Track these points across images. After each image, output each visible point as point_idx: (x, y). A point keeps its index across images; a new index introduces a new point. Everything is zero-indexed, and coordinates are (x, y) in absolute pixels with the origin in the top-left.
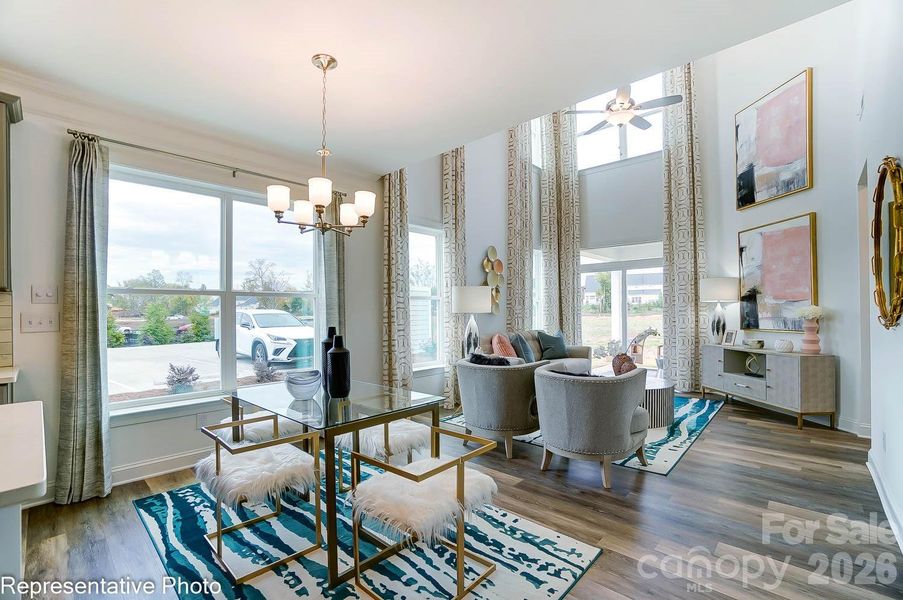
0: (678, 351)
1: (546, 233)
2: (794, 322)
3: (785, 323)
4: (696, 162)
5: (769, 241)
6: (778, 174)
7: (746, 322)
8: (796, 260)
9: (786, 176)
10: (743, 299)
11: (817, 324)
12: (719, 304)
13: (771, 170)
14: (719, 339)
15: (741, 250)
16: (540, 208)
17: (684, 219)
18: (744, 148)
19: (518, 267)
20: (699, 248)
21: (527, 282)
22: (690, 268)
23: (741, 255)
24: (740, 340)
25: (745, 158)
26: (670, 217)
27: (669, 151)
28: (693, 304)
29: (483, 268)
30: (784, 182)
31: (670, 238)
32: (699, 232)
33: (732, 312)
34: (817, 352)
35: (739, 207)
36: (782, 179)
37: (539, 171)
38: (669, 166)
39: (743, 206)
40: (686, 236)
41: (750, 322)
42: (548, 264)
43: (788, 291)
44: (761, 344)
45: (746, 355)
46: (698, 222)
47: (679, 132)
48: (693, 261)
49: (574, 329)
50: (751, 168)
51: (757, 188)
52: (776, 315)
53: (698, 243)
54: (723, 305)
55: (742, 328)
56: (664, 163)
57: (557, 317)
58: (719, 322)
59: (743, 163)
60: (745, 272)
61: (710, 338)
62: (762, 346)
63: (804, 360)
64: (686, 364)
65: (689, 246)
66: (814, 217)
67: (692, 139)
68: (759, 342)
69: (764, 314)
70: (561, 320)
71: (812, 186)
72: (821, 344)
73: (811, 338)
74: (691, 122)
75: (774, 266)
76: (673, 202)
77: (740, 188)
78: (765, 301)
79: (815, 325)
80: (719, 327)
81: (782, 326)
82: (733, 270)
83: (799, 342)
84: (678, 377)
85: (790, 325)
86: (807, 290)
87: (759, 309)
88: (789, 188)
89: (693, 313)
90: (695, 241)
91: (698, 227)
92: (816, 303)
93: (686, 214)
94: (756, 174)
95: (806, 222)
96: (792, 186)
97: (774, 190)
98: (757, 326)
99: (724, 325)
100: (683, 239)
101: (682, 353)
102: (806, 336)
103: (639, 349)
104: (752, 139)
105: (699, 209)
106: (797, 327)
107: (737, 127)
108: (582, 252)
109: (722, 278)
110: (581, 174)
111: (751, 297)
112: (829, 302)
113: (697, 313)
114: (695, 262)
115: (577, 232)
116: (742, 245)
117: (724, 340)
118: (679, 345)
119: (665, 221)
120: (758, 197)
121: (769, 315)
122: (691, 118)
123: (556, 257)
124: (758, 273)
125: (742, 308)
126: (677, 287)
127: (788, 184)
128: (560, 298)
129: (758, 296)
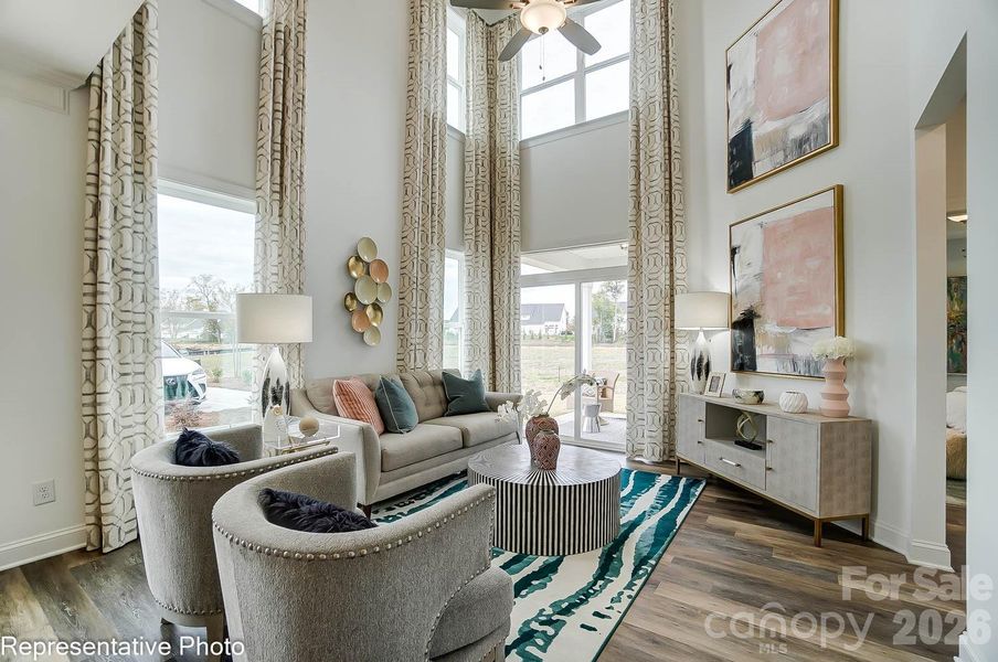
0: (646, 402)
1: (470, 227)
2: (808, 364)
3: (794, 364)
4: (673, 124)
5: (771, 236)
6: (786, 131)
7: (739, 361)
8: (813, 264)
9: (798, 132)
10: (735, 325)
11: (845, 367)
12: (701, 334)
13: (777, 124)
14: (701, 386)
15: (733, 251)
16: (464, 192)
17: (656, 207)
18: (739, 96)
19: (415, 272)
20: (676, 251)
21: (433, 296)
22: (663, 279)
23: (732, 259)
24: (730, 388)
25: (741, 112)
26: (638, 204)
27: (638, 112)
28: (668, 333)
29: (348, 270)
30: (794, 140)
31: (637, 235)
32: (677, 227)
33: (720, 346)
34: (845, 414)
35: (731, 187)
36: (791, 137)
37: (462, 140)
38: (638, 131)
39: (736, 185)
40: (659, 231)
41: (744, 361)
42: (472, 273)
43: (798, 313)
44: (759, 396)
45: (738, 413)
46: (675, 212)
47: (652, 83)
48: (668, 269)
49: (509, 367)
50: (748, 127)
51: (756, 156)
52: (782, 351)
53: (675, 243)
54: (707, 334)
55: (733, 370)
56: (630, 127)
57: (486, 349)
58: (701, 360)
59: (737, 121)
60: (738, 285)
61: (689, 384)
62: (761, 399)
63: (827, 428)
64: (657, 421)
65: (663, 247)
66: (840, 192)
67: (668, 92)
68: (757, 393)
69: (765, 348)
70: (493, 353)
71: (836, 144)
72: (850, 401)
73: (838, 391)
74: (667, 68)
75: (779, 275)
76: (642, 183)
77: (732, 158)
78: (767, 328)
79: (840, 369)
80: (701, 367)
81: (790, 370)
82: (722, 284)
83: (816, 395)
84: (646, 440)
85: (802, 368)
86: (828, 311)
87: (758, 341)
88: (804, 150)
89: (668, 346)
90: (671, 240)
91: (675, 219)
92: (842, 331)
93: (659, 201)
94: (754, 135)
95: (828, 200)
96: (806, 146)
97: (780, 157)
98: (753, 368)
99: (708, 365)
100: (654, 235)
101: (653, 403)
102: (826, 387)
103: (609, 392)
104: (750, 83)
105: (676, 193)
106: (812, 372)
107: (729, 69)
108: (523, 258)
109: (708, 293)
110: (523, 147)
111: (745, 323)
112: (862, 329)
113: (672, 347)
114: (672, 271)
115: (515, 227)
116: (734, 244)
117: (708, 387)
118: (647, 394)
119: (630, 210)
120: (758, 170)
121: (772, 350)
122: (668, 62)
123: (487, 263)
124: (757, 285)
125: (734, 340)
126: (645, 308)
127: (801, 143)
128: (493, 323)
129: (756, 321)
